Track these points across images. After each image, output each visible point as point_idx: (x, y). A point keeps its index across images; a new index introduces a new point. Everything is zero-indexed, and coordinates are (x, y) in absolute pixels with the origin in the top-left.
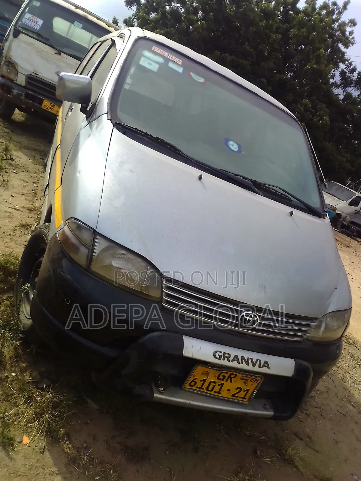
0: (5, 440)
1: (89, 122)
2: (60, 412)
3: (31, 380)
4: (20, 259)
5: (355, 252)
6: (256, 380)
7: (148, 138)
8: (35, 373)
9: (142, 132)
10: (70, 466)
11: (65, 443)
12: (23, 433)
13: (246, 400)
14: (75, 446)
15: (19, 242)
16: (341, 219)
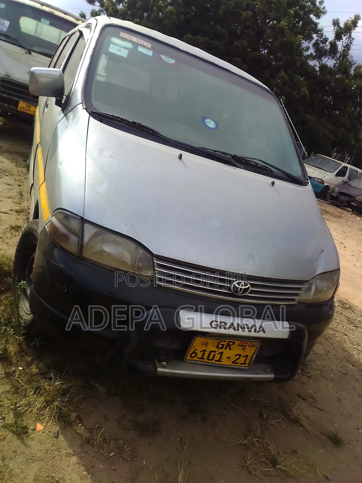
0: (18, 429)
1: (65, 114)
2: (70, 398)
3: (37, 371)
4: (13, 260)
5: (346, 222)
6: (253, 345)
7: (125, 123)
8: (41, 365)
9: (119, 118)
10: (85, 446)
11: (78, 426)
12: (36, 421)
13: (247, 365)
14: (88, 427)
15: (11, 244)
16: (329, 191)
